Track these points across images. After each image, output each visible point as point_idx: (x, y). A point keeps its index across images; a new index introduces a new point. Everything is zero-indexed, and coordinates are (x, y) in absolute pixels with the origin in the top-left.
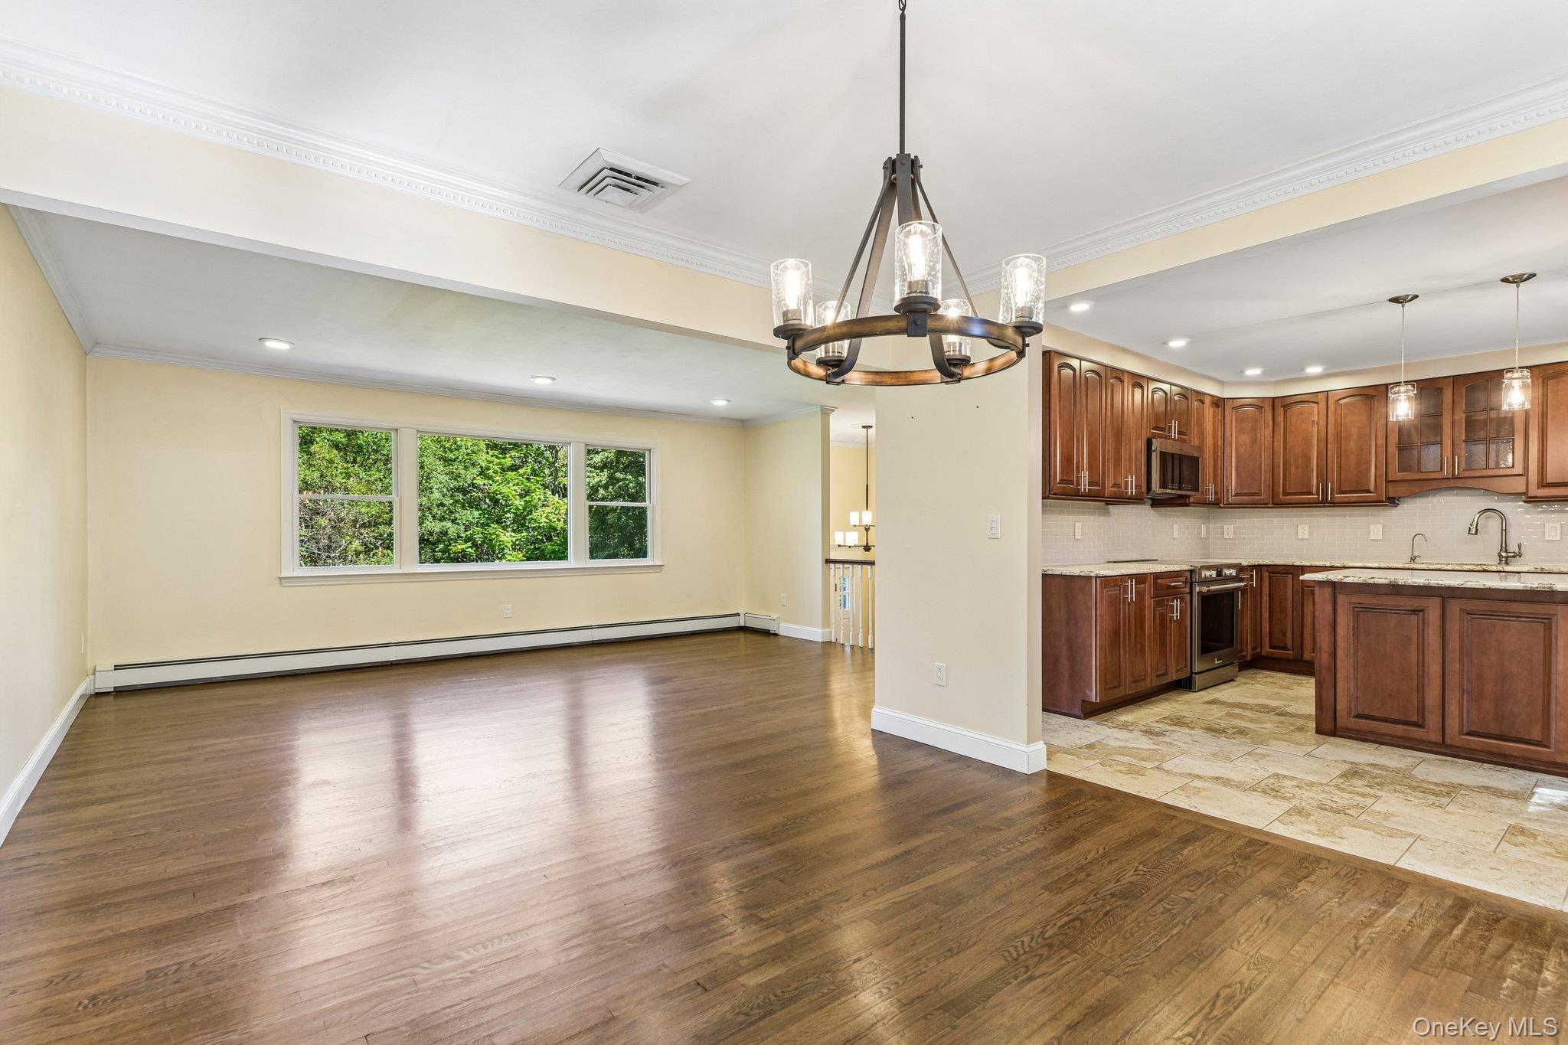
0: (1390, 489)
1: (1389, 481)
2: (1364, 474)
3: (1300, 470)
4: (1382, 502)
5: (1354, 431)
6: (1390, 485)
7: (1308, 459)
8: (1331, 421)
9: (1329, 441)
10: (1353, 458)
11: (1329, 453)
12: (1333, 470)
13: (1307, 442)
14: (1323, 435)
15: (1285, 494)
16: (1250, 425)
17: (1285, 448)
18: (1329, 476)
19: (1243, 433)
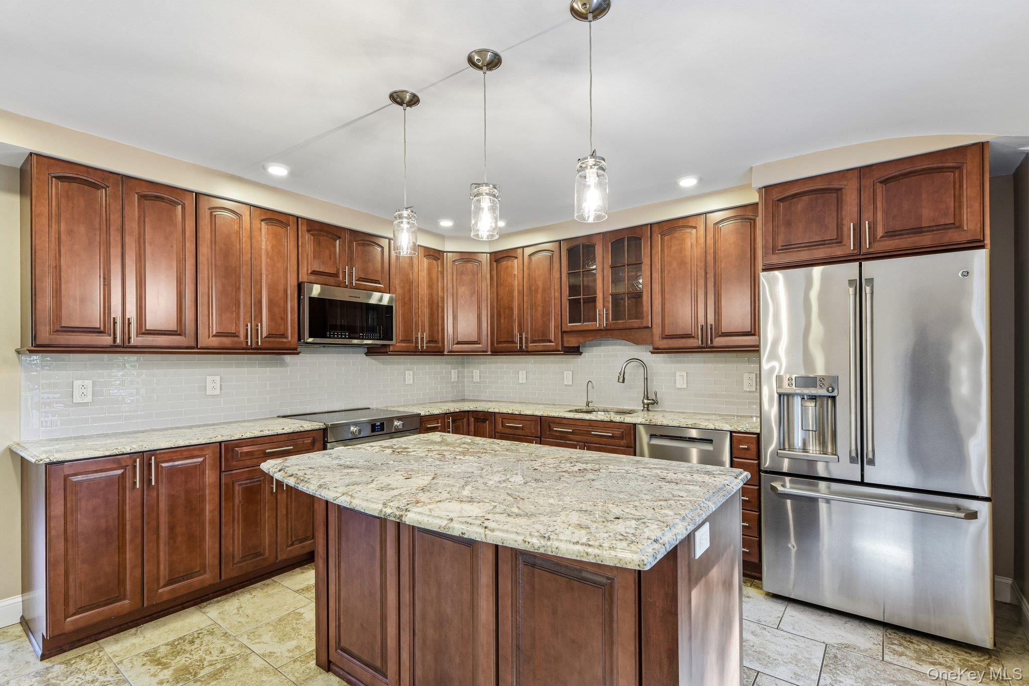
0: (565, 339)
1: (565, 332)
2: (546, 325)
3: (506, 320)
4: (559, 351)
5: (540, 284)
6: (565, 335)
7: (512, 309)
8: (526, 275)
9: (525, 294)
10: (540, 309)
11: (525, 304)
12: (527, 320)
13: (511, 292)
14: (521, 288)
15: (499, 342)
16: (469, 277)
17: (497, 300)
18: (525, 326)
19: (463, 286)
